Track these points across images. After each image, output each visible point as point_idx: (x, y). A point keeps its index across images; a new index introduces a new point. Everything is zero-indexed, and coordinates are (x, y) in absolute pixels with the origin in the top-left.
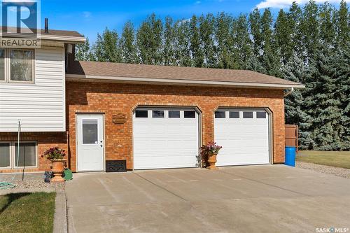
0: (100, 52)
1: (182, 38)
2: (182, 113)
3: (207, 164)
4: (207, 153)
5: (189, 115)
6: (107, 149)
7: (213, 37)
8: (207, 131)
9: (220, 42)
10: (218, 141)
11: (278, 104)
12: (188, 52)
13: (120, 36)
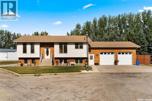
0: (84, 29)
1: (115, 23)
2: (110, 53)
3: (116, 64)
4: (116, 62)
5: (112, 53)
6: (95, 61)
7: (127, 22)
8: (116, 57)
9: (129, 24)
10: (119, 59)
11: (135, 51)
12: (117, 28)
13: (92, 23)
